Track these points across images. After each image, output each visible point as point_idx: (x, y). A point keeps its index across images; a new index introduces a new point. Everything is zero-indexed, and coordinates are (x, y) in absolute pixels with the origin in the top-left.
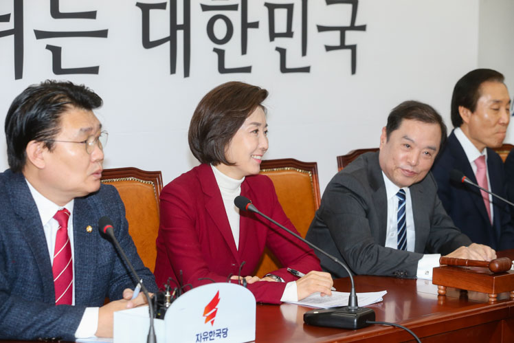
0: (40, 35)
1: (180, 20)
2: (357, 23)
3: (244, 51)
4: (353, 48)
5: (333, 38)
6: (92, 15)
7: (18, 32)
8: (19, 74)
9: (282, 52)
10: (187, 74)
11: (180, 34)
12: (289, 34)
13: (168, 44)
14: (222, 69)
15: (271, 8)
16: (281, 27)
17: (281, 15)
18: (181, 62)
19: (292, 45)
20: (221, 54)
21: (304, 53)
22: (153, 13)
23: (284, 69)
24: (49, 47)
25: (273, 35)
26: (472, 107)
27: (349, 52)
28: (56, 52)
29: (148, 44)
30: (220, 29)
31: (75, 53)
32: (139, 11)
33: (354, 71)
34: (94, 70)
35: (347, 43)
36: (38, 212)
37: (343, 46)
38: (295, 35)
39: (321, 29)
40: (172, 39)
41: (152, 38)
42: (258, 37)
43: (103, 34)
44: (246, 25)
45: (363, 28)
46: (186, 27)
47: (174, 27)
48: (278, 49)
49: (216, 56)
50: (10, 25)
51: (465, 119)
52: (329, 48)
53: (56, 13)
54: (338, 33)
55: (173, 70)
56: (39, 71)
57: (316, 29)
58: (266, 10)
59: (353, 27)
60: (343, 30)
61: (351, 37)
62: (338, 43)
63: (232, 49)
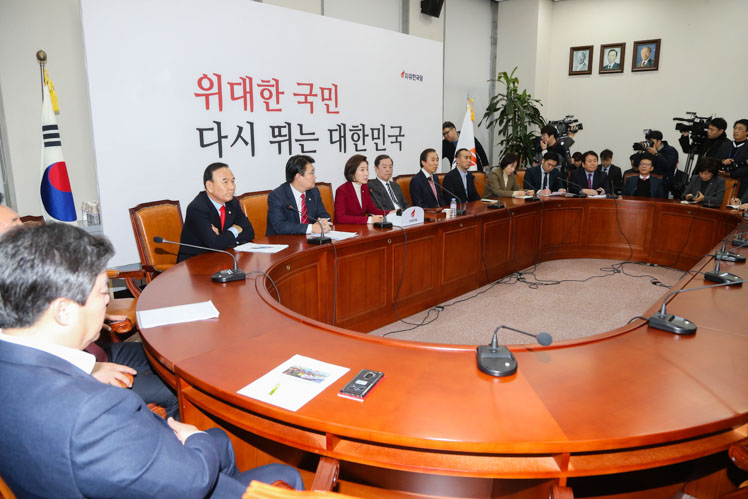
0: (297, 141)
1: (342, 135)
2: (401, 134)
3: (364, 144)
4: (400, 142)
5: (394, 139)
6: (313, 134)
7: (290, 140)
8: (290, 153)
9: (377, 144)
10: (345, 152)
11: (343, 139)
12: (379, 138)
13: (338, 142)
14: (357, 150)
15: (373, 130)
16: (376, 136)
17: (376, 132)
18: (343, 148)
19: (380, 142)
20: (356, 145)
21: (384, 144)
22: (334, 133)
23: (376, 149)
24: (300, 144)
25: (373, 139)
27: (399, 144)
28: (302, 146)
29: (332, 142)
30: (356, 137)
31: (308, 146)
32: (329, 132)
33: (400, 150)
34: (315, 151)
37: (397, 142)
38: (381, 139)
39: (389, 136)
40: (340, 141)
41: (333, 140)
42: (368, 139)
43: (317, 140)
44: (364, 136)
45: (403, 136)
46: (345, 137)
47: (340, 137)
48: (375, 143)
49: (354, 146)
50: (287, 138)
52: (392, 143)
53: (302, 133)
54: (395, 137)
55: (340, 151)
56: (297, 151)
58: (371, 130)
59: (400, 136)
60: (397, 137)
61: (399, 139)
62: (395, 141)
63: (360, 143)
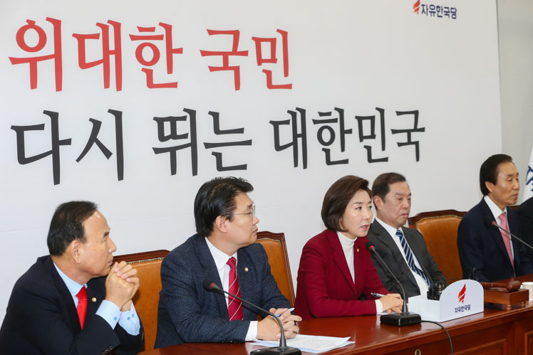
0: (208, 146)
1: (299, 131)
2: (419, 127)
3: (343, 149)
4: (417, 144)
5: (403, 137)
6: (241, 131)
7: (193, 145)
8: (195, 172)
9: (369, 148)
10: (305, 167)
11: (300, 140)
12: (373, 136)
13: (292, 147)
14: (329, 162)
15: (360, 119)
16: (367, 132)
17: (366, 124)
18: (300, 158)
19: (375, 144)
20: (327, 152)
21: (383, 149)
22: (281, 127)
23: (370, 160)
24: (213, 153)
25: (362, 138)
26: (494, 181)
27: (414, 146)
28: (219, 156)
29: (278, 148)
30: (326, 136)
31: (231, 156)
32: (272, 127)
33: (418, 160)
34: (244, 167)
35: (412, 140)
36: (215, 263)
37: (409, 143)
38: (377, 137)
39: (394, 132)
40: (295, 144)
41: (281, 144)
42: (351, 139)
43: (249, 143)
44: (343, 132)
45: (422, 130)
46: (304, 135)
47: (295, 136)
48: (365, 147)
49: (324, 153)
50: (188, 141)
51: (490, 190)
52: (400, 145)
53: (217, 131)
54: (406, 134)
55: (296, 165)
56: (209, 172)
57: (391, 132)
58: (356, 121)
59: (416, 130)
60: (409, 132)
61: (415, 136)
62: (406, 141)
63: (335, 147)
